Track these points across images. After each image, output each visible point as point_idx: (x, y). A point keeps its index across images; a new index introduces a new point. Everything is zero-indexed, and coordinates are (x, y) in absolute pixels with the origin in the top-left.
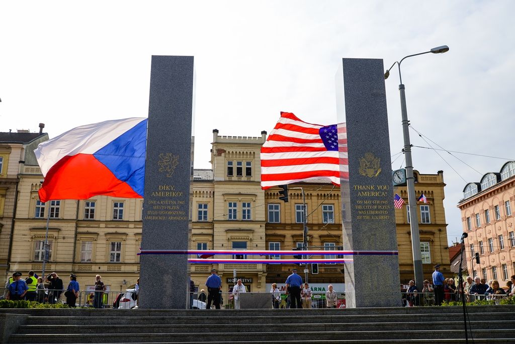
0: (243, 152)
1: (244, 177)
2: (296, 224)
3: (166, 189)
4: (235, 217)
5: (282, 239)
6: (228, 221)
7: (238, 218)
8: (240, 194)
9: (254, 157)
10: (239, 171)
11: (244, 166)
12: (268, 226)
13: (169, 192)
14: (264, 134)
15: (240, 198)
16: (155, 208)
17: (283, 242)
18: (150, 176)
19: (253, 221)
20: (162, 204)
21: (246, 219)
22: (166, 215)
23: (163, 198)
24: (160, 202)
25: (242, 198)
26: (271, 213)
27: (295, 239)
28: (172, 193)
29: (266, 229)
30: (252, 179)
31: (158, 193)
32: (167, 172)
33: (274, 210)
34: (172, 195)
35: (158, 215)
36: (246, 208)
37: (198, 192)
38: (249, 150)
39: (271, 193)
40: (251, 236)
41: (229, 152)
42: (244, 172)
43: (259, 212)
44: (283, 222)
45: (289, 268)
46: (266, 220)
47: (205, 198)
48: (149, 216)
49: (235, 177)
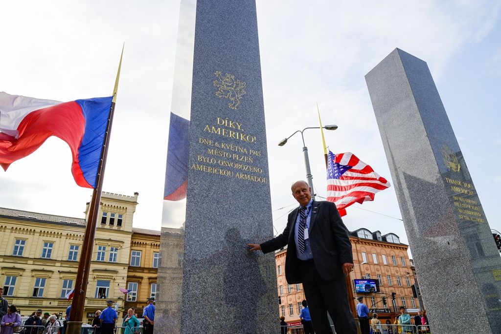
0: (117, 207)
1: (115, 227)
2: (153, 268)
3: (228, 125)
4: (103, 258)
5: (140, 280)
6: (96, 262)
7: (105, 260)
8: (110, 240)
9: (126, 212)
10: (112, 221)
11: (116, 218)
12: (131, 268)
13: (235, 131)
14: (136, 195)
15: (110, 243)
16: (211, 152)
17: (140, 283)
18: (201, 99)
19: (118, 264)
20: (223, 149)
21: (113, 261)
22: (231, 169)
23: (226, 140)
24: (220, 144)
25: (111, 243)
26: (134, 258)
27: (151, 280)
28: (239, 134)
29: (128, 271)
30: (121, 229)
31: (216, 129)
32: (229, 100)
33: (136, 256)
34: (240, 137)
35: (217, 166)
36: (114, 252)
37: (72, 235)
38: (122, 205)
39: (135, 242)
40: (114, 275)
41: (105, 205)
42: (116, 222)
43: (124, 256)
44: (142, 266)
45: (143, 305)
46: (129, 264)
47: (78, 241)
48: (200, 164)
49: (107, 226)
